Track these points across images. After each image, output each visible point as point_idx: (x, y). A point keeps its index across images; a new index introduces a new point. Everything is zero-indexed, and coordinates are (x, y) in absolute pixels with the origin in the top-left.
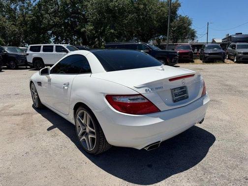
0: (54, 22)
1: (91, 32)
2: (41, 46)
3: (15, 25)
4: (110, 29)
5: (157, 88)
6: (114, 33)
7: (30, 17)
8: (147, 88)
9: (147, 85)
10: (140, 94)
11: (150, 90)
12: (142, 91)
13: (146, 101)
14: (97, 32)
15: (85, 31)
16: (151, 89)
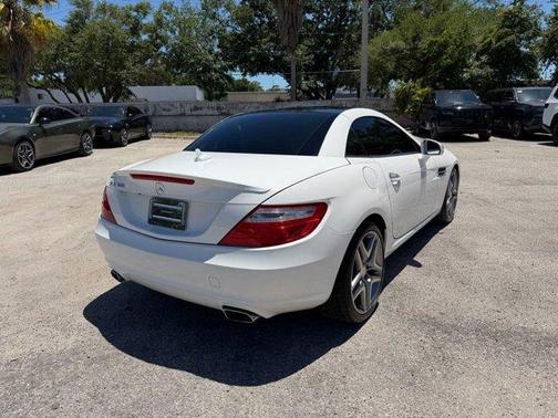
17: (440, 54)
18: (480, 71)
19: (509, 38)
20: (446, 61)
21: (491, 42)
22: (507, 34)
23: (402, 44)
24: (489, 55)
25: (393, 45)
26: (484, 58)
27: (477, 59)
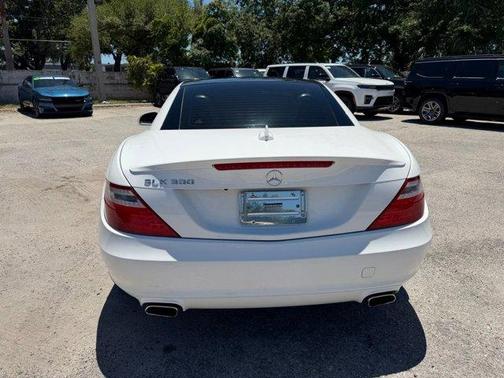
0: (336, 16)
1: (411, 32)
2: (284, 68)
3: (269, 28)
4: (462, 22)
5: (176, 182)
6: (468, 33)
7: (293, 11)
8: (151, 177)
9: (153, 170)
10: (130, 188)
11: (157, 182)
12: (137, 183)
13: (138, 205)
14: (425, 32)
15: (398, 32)
16: (162, 182)
17: (165, 34)
18: (199, 52)
19: (216, 26)
20: (171, 40)
21: (202, 28)
22: (214, 23)
23: (117, 21)
24: (204, 38)
25: (109, 20)
26: (200, 41)
27: (194, 41)
